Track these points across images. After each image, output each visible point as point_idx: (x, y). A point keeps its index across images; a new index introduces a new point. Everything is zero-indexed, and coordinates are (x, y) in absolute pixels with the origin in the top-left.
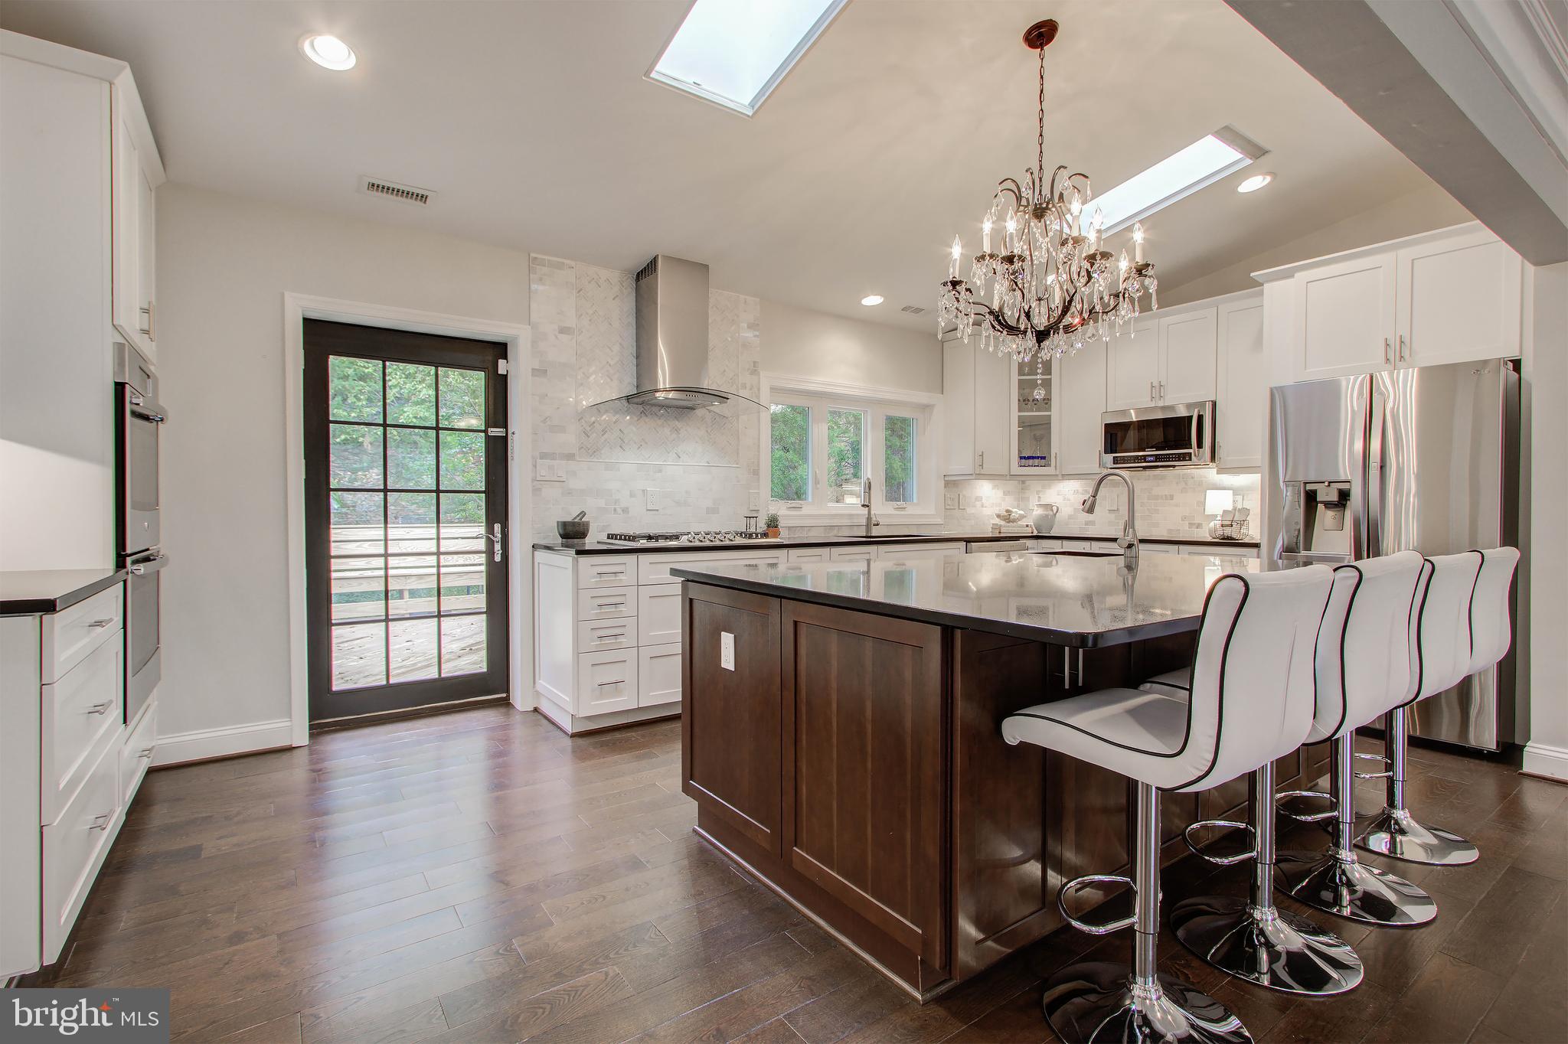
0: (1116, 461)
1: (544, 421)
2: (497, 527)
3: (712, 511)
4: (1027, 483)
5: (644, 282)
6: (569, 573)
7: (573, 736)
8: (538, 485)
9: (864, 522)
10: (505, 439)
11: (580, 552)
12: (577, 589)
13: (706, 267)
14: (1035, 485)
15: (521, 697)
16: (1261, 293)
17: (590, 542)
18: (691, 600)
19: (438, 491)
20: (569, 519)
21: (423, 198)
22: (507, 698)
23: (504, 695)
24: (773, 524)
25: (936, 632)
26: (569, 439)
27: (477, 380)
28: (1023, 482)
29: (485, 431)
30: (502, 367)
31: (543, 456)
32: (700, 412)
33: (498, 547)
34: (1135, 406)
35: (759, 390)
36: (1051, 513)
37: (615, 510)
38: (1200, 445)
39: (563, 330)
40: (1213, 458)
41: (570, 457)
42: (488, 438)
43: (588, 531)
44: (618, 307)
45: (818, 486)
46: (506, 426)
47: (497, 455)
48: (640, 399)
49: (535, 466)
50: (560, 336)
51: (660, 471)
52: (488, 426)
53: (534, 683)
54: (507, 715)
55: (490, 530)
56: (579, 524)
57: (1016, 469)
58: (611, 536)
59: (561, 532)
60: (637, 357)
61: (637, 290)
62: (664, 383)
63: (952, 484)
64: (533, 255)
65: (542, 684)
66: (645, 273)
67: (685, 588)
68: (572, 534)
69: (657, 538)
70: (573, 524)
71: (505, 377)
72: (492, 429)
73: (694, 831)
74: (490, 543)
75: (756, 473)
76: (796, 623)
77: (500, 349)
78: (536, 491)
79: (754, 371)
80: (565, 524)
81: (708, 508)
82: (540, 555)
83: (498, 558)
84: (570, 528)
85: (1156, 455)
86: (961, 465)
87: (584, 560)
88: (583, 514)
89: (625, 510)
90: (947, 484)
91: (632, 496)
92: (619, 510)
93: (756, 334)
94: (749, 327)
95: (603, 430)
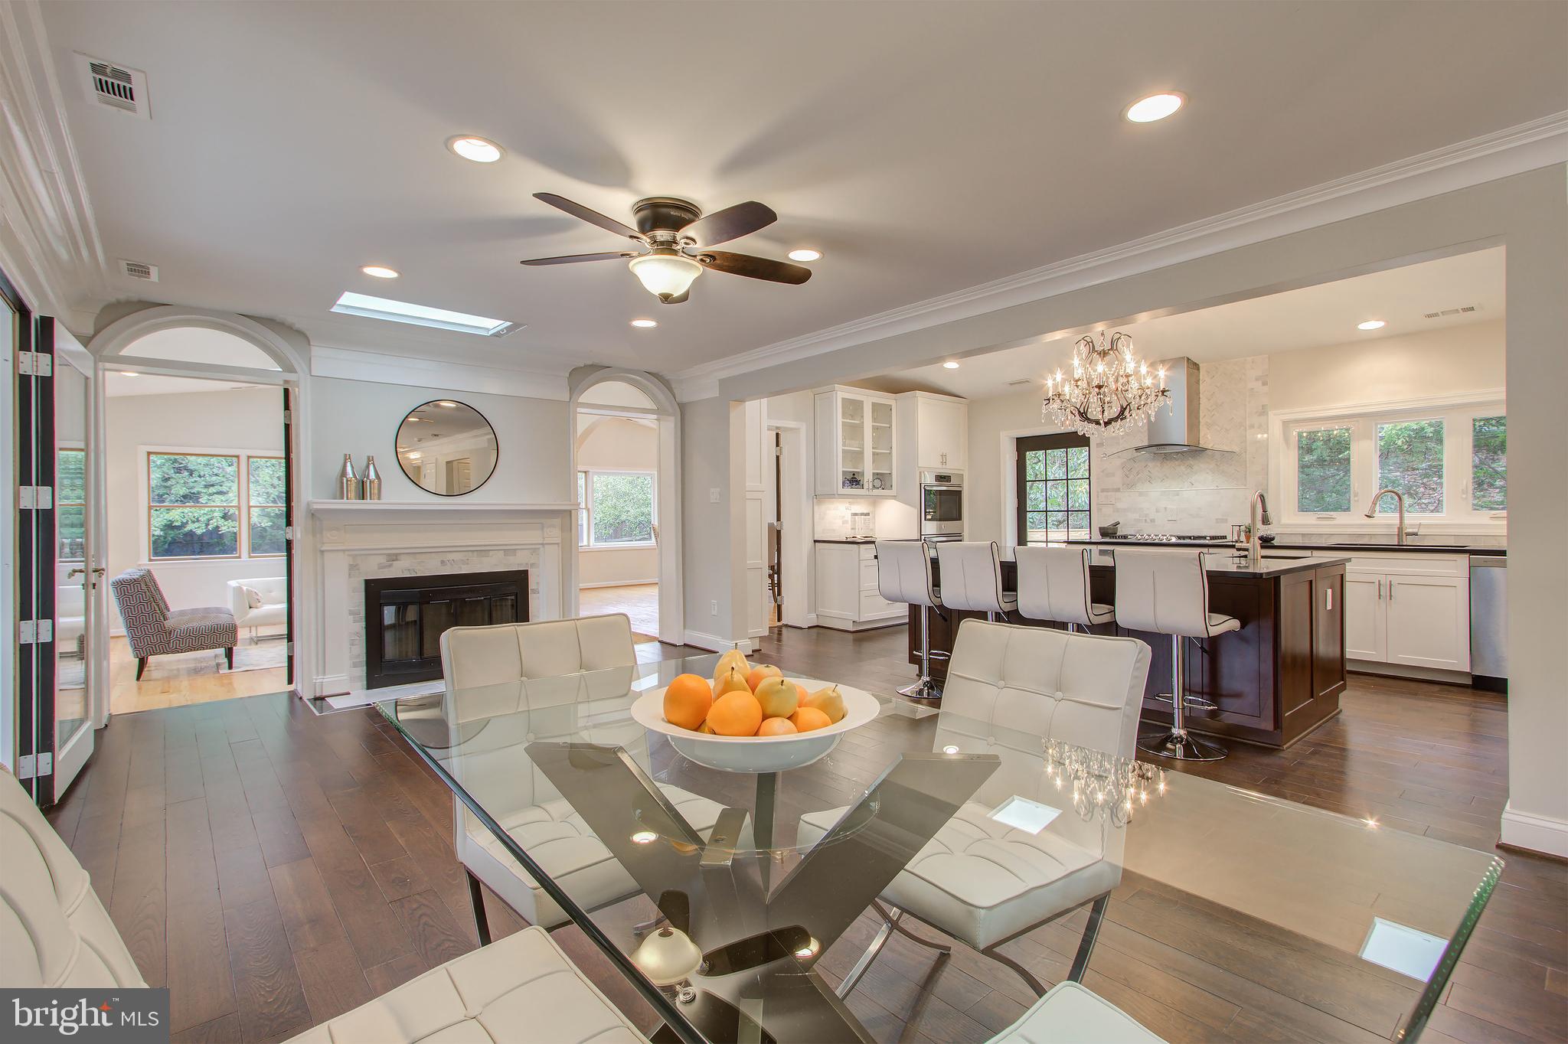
1: (1103, 471)
8: (1100, 507)
26: (1119, 479)
31: (1103, 491)
35: (1268, 426)
37: (1145, 520)
41: (1118, 490)
49: (1098, 497)
51: (1178, 495)
56: (1108, 528)
78: (1099, 510)
79: (1263, 412)
81: (1217, 519)
88: (1117, 523)
89: (1153, 521)
91: (1157, 511)
92: (1148, 520)
93: (1265, 384)
94: (1257, 380)
95: (1138, 473)
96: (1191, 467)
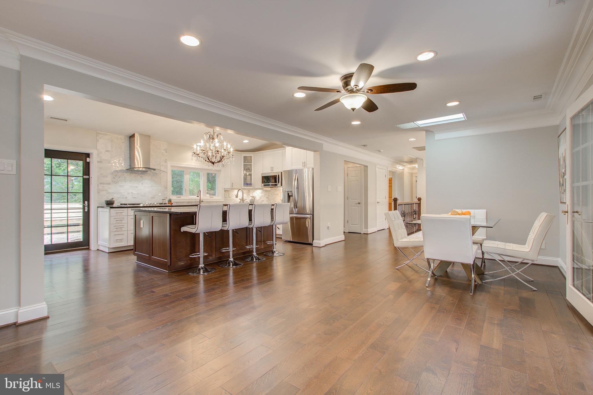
0: (264, 185)
1: (101, 174)
2: (86, 202)
3: (153, 198)
4: (250, 190)
5: (132, 139)
6: (108, 214)
7: (109, 253)
8: (99, 191)
9: (199, 201)
10: (89, 179)
11: (111, 208)
12: (110, 216)
13: (150, 136)
14: (251, 191)
15: (93, 246)
16: (285, 149)
17: (114, 206)
18: (136, 215)
19: (68, 193)
20: (108, 200)
21: (66, 120)
22: (89, 248)
23: (88, 247)
24: (170, 201)
25: (168, 215)
26: (109, 179)
27: (81, 163)
28: (249, 190)
29: (83, 177)
30: (88, 160)
31: (101, 184)
32: (149, 172)
33: (86, 208)
34: (268, 172)
35: (167, 166)
36: (253, 198)
37: (123, 198)
38: (279, 182)
39: (107, 151)
40: (281, 185)
41: (109, 184)
42: (84, 179)
43: (114, 203)
44: (124, 145)
45: (186, 191)
46: (89, 175)
47: (86, 184)
48: (131, 169)
49: (98, 186)
50: (106, 152)
51: (137, 188)
52: (84, 175)
53: (97, 243)
54: (89, 251)
55: (84, 203)
56: (111, 201)
57: (243, 187)
58: (121, 204)
59: (106, 203)
60: (130, 158)
61: (130, 141)
62: (138, 165)
63: (226, 191)
64: (98, 132)
65: (100, 242)
66: (132, 137)
67: (134, 213)
68: (110, 204)
69: (134, 204)
70: (110, 201)
71: (89, 163)
72: (85, 176)
73: (136, 262)
74: (84, 207)
75: (166, 188)
76: (152, 217)
77: (88, 155)
78: (98, 193)
79: (166, 161)
80: (107, 201)
81: (151, 197)
82: (99, 209)
83: (86, 210)
84: (109, 202)
85: (271, 184)
86: (228, 186)
87: (112, 209)
88: (113, 199)
89: (126, 198)
90: (225, 191)
91: (128, 194)
92: (124, 198)
93: (166, 152)
94: (164, 150)
95: (119, 177)
96: (142, 177)
